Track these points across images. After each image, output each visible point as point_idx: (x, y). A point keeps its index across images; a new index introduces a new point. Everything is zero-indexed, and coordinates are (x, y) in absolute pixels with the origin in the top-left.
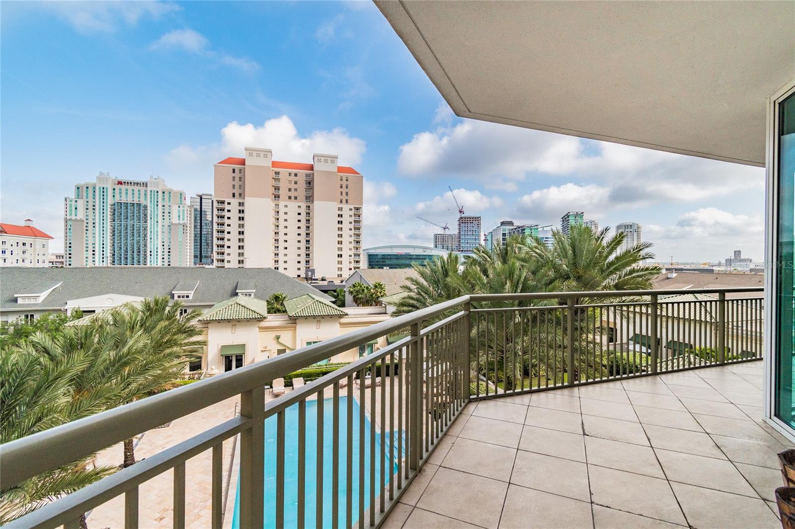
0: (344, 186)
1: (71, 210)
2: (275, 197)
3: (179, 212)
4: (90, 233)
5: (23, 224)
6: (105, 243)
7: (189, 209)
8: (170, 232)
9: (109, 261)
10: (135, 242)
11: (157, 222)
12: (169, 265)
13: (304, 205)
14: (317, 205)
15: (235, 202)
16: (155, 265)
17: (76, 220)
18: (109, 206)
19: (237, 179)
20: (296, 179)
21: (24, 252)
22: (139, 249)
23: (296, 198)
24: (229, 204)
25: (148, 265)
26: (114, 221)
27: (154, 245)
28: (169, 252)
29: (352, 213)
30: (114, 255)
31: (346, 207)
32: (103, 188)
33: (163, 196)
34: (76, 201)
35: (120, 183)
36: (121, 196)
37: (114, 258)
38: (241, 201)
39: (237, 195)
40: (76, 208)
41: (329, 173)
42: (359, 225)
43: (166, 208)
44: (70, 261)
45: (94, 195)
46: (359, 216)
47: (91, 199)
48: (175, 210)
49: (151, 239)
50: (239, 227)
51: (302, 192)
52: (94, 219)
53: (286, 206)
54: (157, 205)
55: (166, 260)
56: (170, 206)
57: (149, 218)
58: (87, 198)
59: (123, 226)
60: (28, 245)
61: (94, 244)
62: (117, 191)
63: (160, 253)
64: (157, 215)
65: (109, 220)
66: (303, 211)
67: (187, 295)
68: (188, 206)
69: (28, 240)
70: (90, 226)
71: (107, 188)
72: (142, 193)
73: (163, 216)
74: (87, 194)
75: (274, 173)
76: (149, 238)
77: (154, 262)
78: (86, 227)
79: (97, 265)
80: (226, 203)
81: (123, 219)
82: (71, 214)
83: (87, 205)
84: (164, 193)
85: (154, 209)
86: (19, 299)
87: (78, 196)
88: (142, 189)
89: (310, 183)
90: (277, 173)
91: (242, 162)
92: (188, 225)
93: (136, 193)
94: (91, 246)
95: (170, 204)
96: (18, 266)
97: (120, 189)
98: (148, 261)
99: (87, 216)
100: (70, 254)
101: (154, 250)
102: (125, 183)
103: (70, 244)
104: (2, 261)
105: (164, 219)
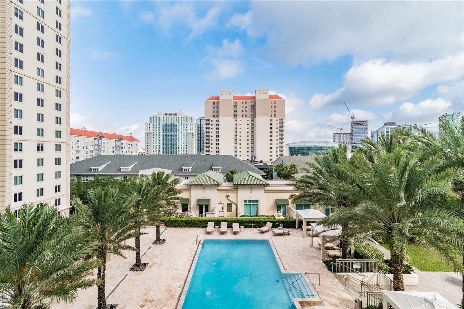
0: (273, 107)
1: (148, 129)
2: (235, 116)
3: (191, 127)
4: (155, 138)
5: (129, 135)
6: (160, 143)
7: (195, 125)
8: (187, 137)
9: (162, 152)
10: (172, 142)
11: (181, 132)
12: (186, 153)
13: (250, 120)
14: (258, 119)
15: (214, 120)
16: (180, 154)
17: (149, 133)
18: (162, 126)
19: (216, 108)
20: (246, 105)
21: (129, 148)
22: (174, 146)
23: (246, 116)
24: (212, 121)
25: (178, 154)
26: (164, 133)
27: (180, 144)
28: (186, 147)
29: (278, 122)
30: (164, 149)
31: (274, 119)
32: (160, 117)
33: (184, 119)
34: (149, 124)
35: (166, 114)
36: (166, 121)
37: (164, 151)
38: (217, 119)
39: (215, 116)
40: (149, 128)
41: (265, 100)
42: (283, 129)
43: (185, 125)
44: (147, 152)
45: (156, 121)
46: (283, 124)
47: (155, 123)
48: (189, 125)
49: (179, 141)
50: (217, 133)
51: (249, 113)
52: (156, 132)
53: (241, 121)
54: (181, 124)
55: (185, 151)
56: (186, 124)
57: (178, 131)
58: (154, 122)
59: (167, 135)
60: (130, 144)
61: (156, 144)
62: (165, 118)
63: (182, 148)
64: (181, 129)
65: (162, 132)
66: (250, 123)
67: (188, 169)
68: (195, 124)
69: (131, 142)
70: (155, 135)
71: (161, 117)
72: (175, 118)
73: (184, 129)
75: (234, 103)
76: (178, 141)
77: (180, 152)
78: (153, 136)
79: (157, 154)
80: (210, 121)
81: (167, 132)
82: (148, 131)
83: (154, 126)
84: (184, 118)
85: (180, 126)
86: (122, 169)
87: (150, 122)
88: (175, 116)
89: (253, 107)
90: (236, 103)
91: (218, 98)
92: (195, 133)
93: (173, 118)
94: (155, 145)
95: (186, 123)
96: (127, 154)
97: (166, 117)
98: (178, 152)
99: (154, 131)
100: (147, 149)
101: (180, 146)
102: (168, 114)
103: (147, 144)
104: (121, 152)
105: (184, 131)
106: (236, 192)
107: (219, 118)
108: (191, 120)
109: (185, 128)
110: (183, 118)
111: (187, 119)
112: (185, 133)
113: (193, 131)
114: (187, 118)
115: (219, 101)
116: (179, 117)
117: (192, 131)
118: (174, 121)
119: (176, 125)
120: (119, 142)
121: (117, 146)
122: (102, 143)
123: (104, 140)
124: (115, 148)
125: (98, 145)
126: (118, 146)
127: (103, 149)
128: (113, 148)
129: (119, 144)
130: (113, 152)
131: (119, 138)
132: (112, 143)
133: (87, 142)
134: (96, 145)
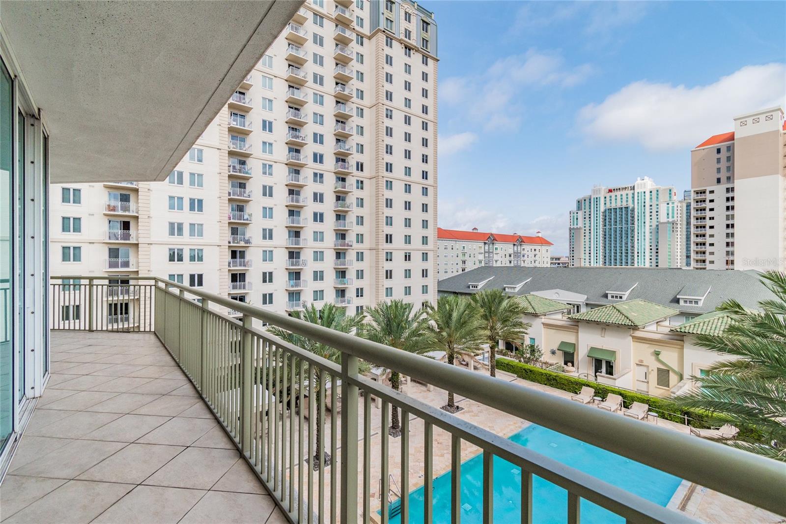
1: (574, 221)
3: (668, 210)
4: (587, 238)
5: (535, 235)
6: (598, 246)
7: (679, 205)
8: (657, 232)
9: (601, 263)
10: (624, 243)
11: (645, 222)
12: (657, 266)
15: (720, 189)
16: (642, 266)
17: (577, 228)
18: (601, 214)
19: (723, 160)
21: (535, 256)
22: (627, 250)
24: (712, 192)
25: (636, 265)
26: (605, 226)
27: (641, 246)
28: (657, 253)
30: (605, 257)
32: (597, 198)
33: (651, 195)
34: (577, 213)
35: (610, 191)
36: (611, 203)
37: (605, 260)
38: (730, 186)
39: (723, 180)
40: (577, 219)
43: (654, 207)
44: (573, 262)
45: (590, 206)
47: (587, 210)
48: (663, 208)
49: (638, 240)
50: (728, 219)
52: (590, 226)
54: (644, 206)
55: (654, 261)
56: (658, 205)
57: (636, 220)
58: (585, 209)
59: (612, 230)
60: (537, 250)
61: (590, 247)
62: (608, 199)
63: (647, 254)
64: (644, 216)
65: (601, 226)
67: (621, 295)
68: (679, 201)
69: (538, 247)
70: (588, 231)
71: (600, 198)
72: (630, 196)
73: (651, 216)
74: (585, 206)
76: (636, 240)
77: (641, 262)
78: (585, 233)
79: (592, 265)
80: (707, 192)
81: (612, 224)
82: (574, 225)
83: (585, 215)
84: (651, 192)
85: (641, 210)
86: (506, 288)
87: (579, 208)
88: (630, 192)
91: (732, 137)
92: (679, 222)
93: (624, 197)
94: (587, 249)
95: (657, 203)
96: (532, 266)
97: (611, 197)
98: (636, 262)
99: (585, 224)
100: (573, 256)
101: (641, 251)
102: (614, 190)
103: (573, 248)
104: (522, 262)
105: (651, 219)
106: (679, 347)
107: (734, 183)
108: (670, 194)
109: (654, 214)
110: (648, 194)
111: (658, 194)
112: (654, 224)
113: (675, 218)
114: (658, 191)
115: (734, 144)
116: (638, 193)
117: (673, 217)
118: (627, 201)
119: (633, 210)
120: (519, 247)
121: (515, 253)
122: (494, 249)
123: (498, 245)
124: (512, 255)
125: (489, 252)
126: (518, 253)
127: (496, 258)
128: (510, 256)
129: (519, 249)
130: (510, 262)
131: (519, 241)
132: (509, 248)
133: (474, 248)
134: (487, 252)
